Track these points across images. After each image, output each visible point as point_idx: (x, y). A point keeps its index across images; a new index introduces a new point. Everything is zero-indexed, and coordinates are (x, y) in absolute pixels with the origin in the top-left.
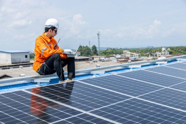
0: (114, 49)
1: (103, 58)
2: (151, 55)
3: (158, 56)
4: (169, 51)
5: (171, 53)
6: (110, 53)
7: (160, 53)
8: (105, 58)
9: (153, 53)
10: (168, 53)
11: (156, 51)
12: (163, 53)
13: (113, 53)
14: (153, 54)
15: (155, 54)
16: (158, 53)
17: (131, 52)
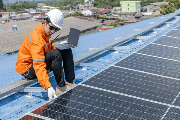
0: (25, 2)
1: (13, 15)
2: (72, 8)
3: (80, 9)
4: (93, 2)
5: (95, 5)
6: (20, 7)
7: (83, 6)
8: (16, 14)
9: (75, 5)
10: (93, 5)
11: (77, 3)
12: (86, 5)
13: (24, 7)
14: (75, 7)
15: (76, 7)
16: (80, 6)
17: (47, 5)
